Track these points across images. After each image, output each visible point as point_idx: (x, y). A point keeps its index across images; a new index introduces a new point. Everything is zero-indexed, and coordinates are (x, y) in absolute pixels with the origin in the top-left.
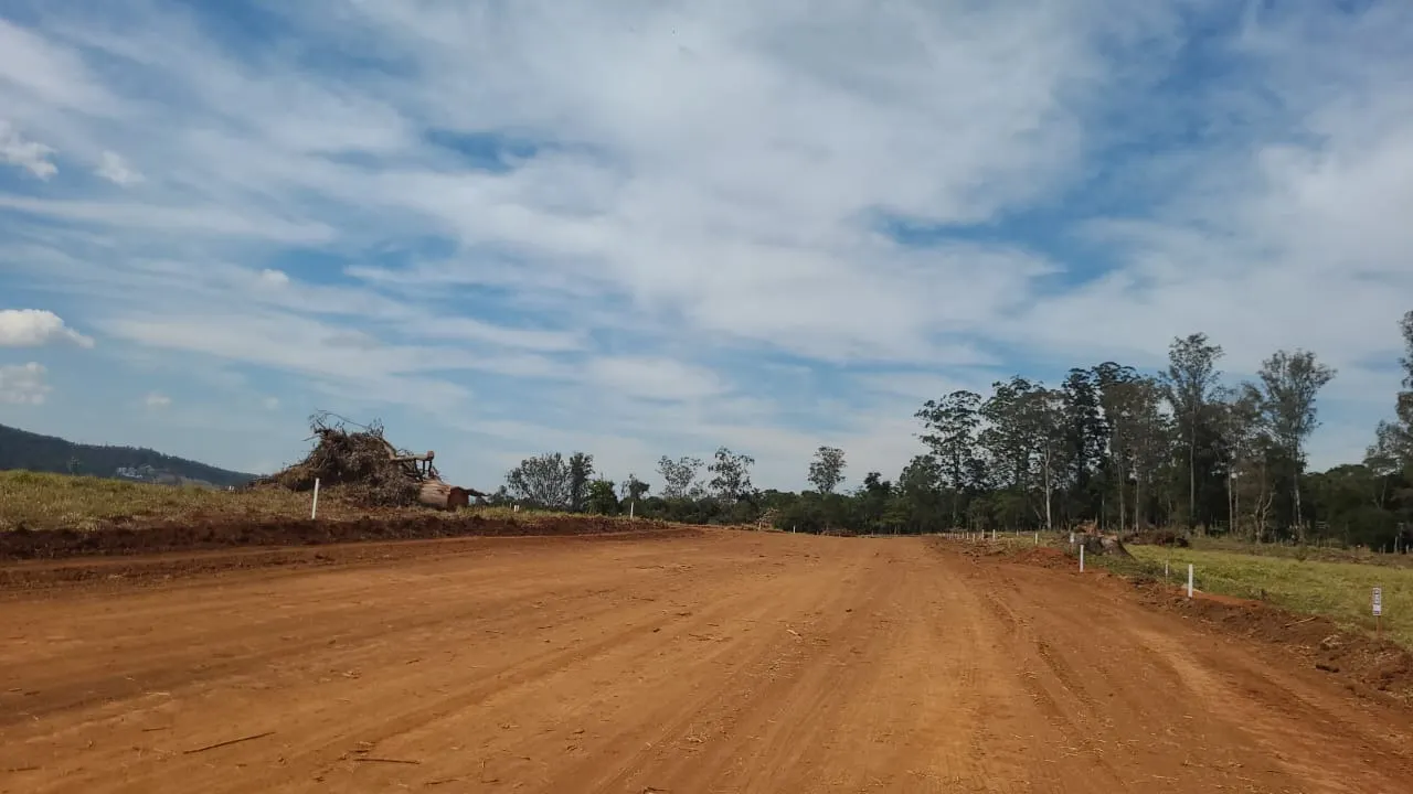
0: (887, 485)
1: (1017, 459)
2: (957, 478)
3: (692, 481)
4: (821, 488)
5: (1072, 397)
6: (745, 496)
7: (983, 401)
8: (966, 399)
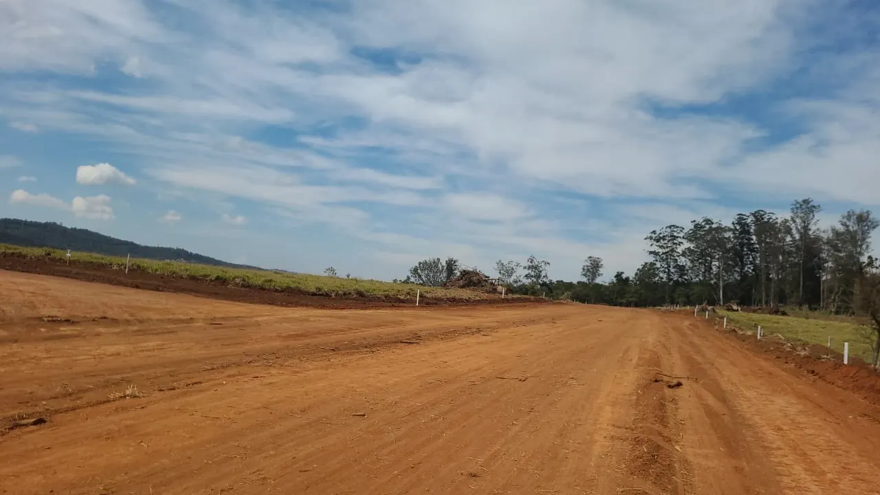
0: (627, 279)
1: (705, 265)
2: (669, 275)
3: (514, 274)
4: (588, 280)
5: (737, 230)
6: (544, 284)
7: (685, 231)
8: (675, 230)
